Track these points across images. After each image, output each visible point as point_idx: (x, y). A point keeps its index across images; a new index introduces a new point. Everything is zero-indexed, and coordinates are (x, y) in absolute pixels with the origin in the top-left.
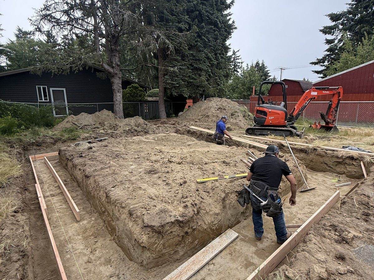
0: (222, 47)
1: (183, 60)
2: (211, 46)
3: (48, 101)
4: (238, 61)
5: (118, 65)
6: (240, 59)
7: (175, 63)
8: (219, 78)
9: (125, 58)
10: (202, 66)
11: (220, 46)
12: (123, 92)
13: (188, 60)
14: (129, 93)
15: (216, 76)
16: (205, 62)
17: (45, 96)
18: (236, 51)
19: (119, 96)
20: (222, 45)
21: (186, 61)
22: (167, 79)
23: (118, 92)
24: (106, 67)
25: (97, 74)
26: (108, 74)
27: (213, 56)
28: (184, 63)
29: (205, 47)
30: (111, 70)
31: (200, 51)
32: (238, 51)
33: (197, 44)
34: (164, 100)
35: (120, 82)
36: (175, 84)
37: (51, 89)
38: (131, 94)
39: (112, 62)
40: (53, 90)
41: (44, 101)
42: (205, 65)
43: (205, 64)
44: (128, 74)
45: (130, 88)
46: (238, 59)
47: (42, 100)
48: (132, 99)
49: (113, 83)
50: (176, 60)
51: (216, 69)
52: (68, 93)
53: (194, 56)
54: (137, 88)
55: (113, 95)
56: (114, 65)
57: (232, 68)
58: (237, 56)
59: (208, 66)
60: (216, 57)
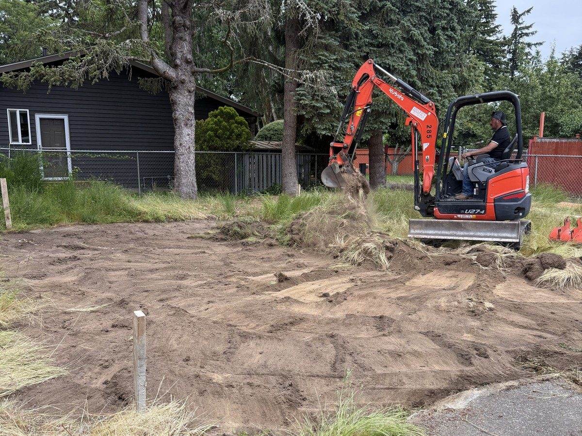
0: (450, 10)
1: (346, 47)
2: (419, 9)
3: (30, 143)
4: (525, 39)
5: (188, 62)
6: (533, 34)
7: (323, 55)
8: (440, 92)
9: (211, 37)
10: (394, 61)
11: (444, 8)
12: (197, 127)
13: (359, 48)
14: (212, 129)
15: (432, 86)
16: (401, 51)
17: (25, 133)
18: (520, 12)
19: (189, 135)
20: (450, 7)
21: (353, 50)
22: (303, 95)
23: (186, 125)
24: (161, 65)
25: (141, 81)
26: (164, 83)
27: (426, 35)
28: (346, 53)
29: (405, 13)
30: (171, 73)
31: (390, 23)
32: (528, 11)
33: (384, 6)
34: (296, 146)
35: (192, 103)
36: (320, 108)
37: (38, 117)
38: (216, 131)
39: (173, 55)
40: (41, 119)
41: (20, 143)
42: (402, 58)
43: (401, 56)
44: (217, 80)
45: (216, 116)
46: (527, 35)
47: (18, 141)
48: (218, 142)
49: (174, 103)
50: (327, 48)
51: (431, 69)
52: (72, 127)
53: (375, 37)
54: (232, 117)
55: (175, 132)
56: (178, 62)
57: (505, 60)
58: (522, 26)
59: (411, 60)
60: (433, 37)
